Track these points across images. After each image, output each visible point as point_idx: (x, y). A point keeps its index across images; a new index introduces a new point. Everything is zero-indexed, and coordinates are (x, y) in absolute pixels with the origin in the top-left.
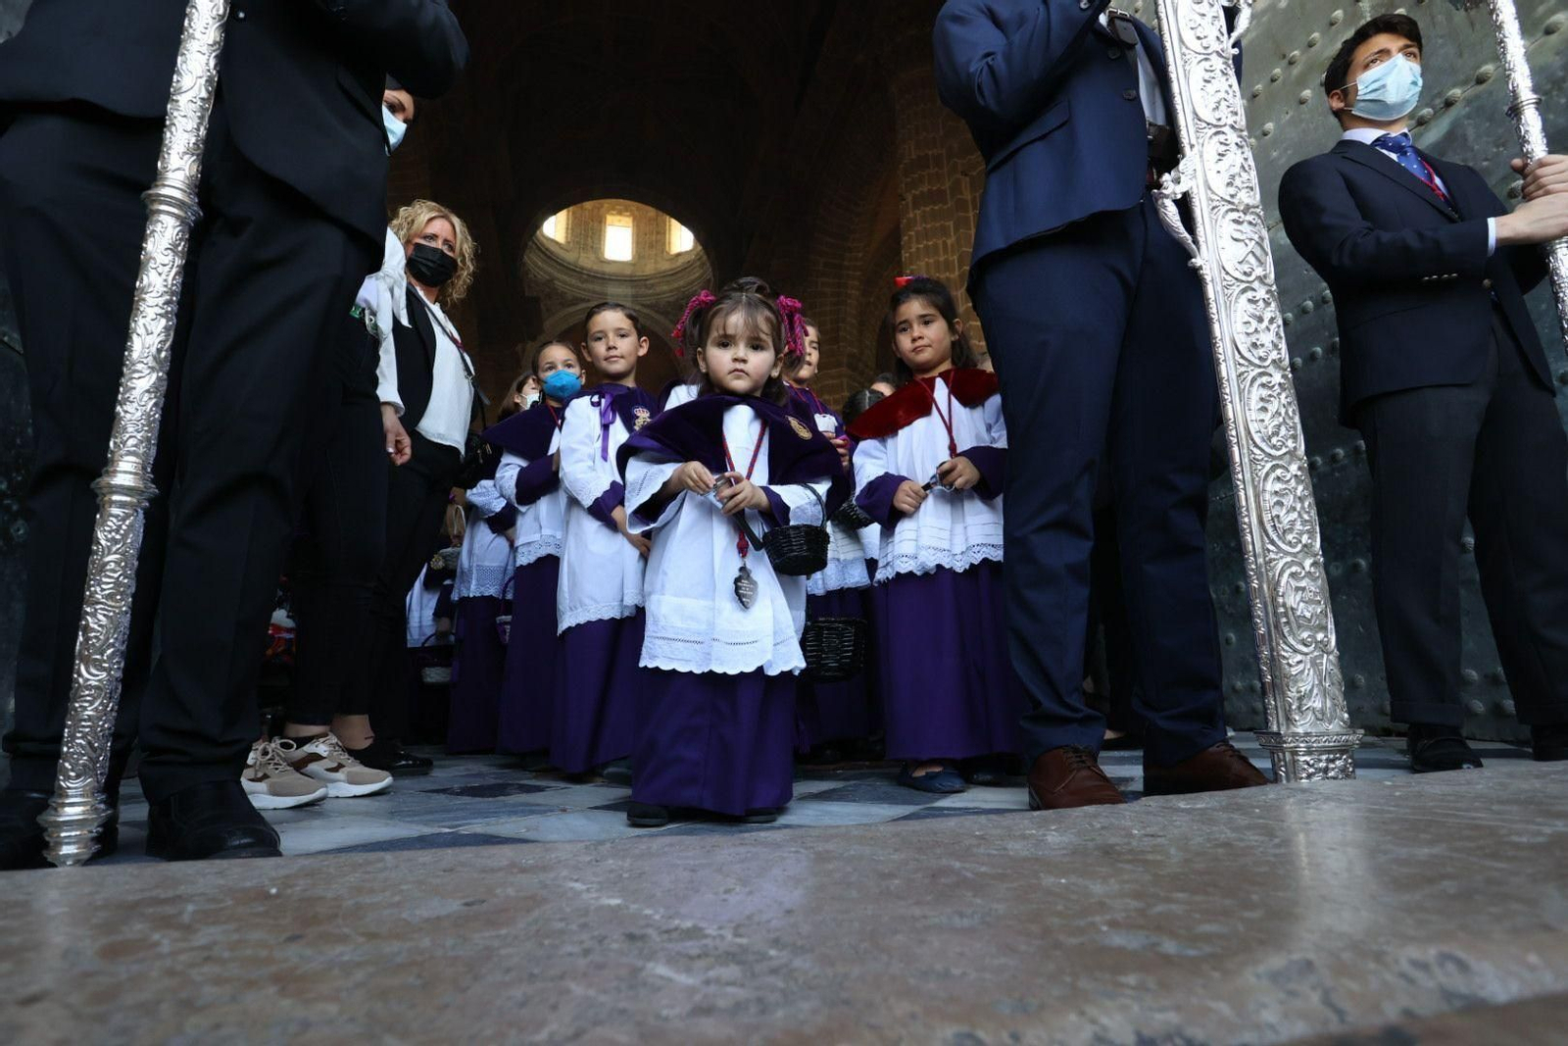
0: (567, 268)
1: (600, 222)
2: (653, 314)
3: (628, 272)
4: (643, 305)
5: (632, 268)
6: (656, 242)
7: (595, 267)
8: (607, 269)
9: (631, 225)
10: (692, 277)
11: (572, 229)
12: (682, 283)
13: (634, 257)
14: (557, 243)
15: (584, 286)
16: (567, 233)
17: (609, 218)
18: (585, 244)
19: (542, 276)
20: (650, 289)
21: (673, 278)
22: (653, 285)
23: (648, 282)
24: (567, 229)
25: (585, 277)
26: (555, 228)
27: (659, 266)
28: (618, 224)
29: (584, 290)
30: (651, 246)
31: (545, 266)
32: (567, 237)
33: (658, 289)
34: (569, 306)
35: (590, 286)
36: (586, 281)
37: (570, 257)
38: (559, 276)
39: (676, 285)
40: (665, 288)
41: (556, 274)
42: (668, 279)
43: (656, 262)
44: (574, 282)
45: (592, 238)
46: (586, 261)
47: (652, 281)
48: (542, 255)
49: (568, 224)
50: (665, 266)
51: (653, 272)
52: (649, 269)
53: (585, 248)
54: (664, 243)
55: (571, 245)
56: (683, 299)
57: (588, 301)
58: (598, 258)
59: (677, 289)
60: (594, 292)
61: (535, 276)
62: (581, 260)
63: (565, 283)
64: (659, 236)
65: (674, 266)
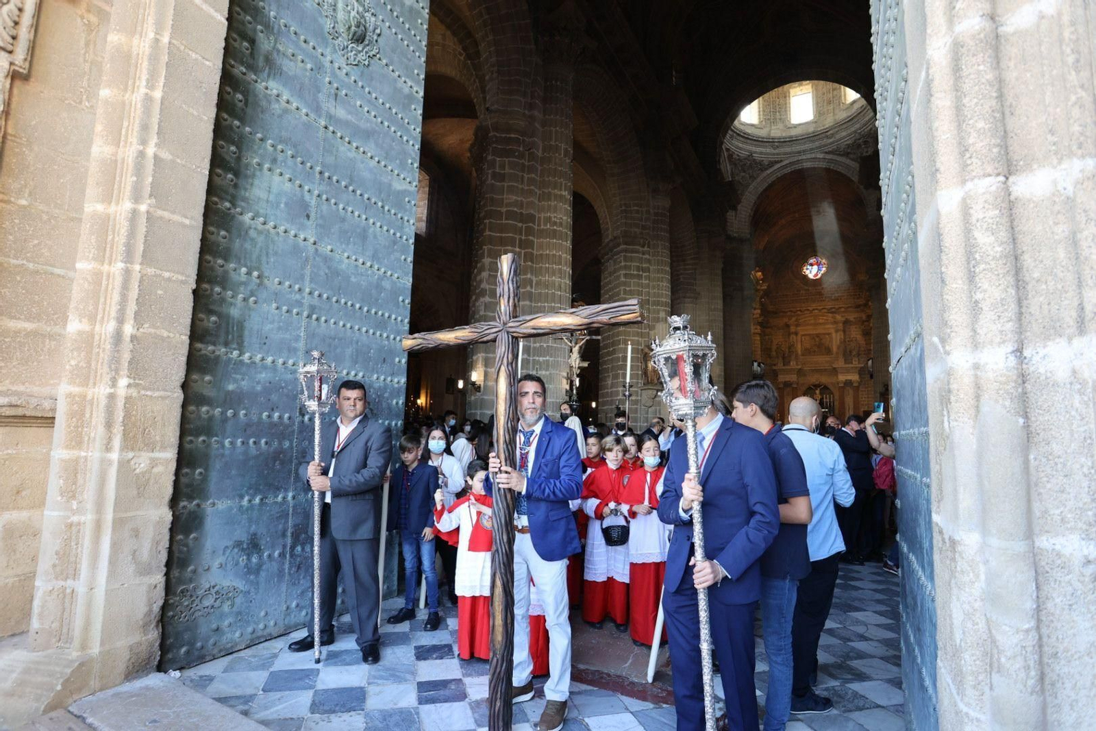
0: (762, 141)
1: (785, 97)
2: (835, 157)
3: (811, 129)
4: (826, 153)
5: (814, 125)
6: (833, 97)
7: (784, 135)
8: (794, 133)
9: (811, 90)
10: (867, 119)
11: (764, 111)
12: (858, 126)
13: (815, 116)
14: (752, 125)
15: (777, 151)
16: (759, 115)
17: (792, 92)
18: (775, 119)
19: (744, 154)
20: (831, 138)
21: (850, 123)
22: (832, 134)
23: (829, 133)
24: (759, 112)
25: (776, 144)
26: (750, 115)
27: (837, 117)
28: (800, 93)
29: (778, 154)
30: (829, 102)
31: (745, 146)
32: (760, 118)
33: (838, 137)
34: (766, 169)
35: (782, 150)
36: (778, 147)
37: (763, 133)
38: (758, 150)
39: (853, 129)
40: (844, 134)
41: (754, 149)
42: (844, 126)
43: (834, 114)
44: (768, 150)
45: (779, 112)
46: (777, 132)
47: (831, 132)
48: (741, 139)
49: (759, 108)
50: (842, 115)
51: (831, 124)
52: (829, 121)
53: (774, 122)
54: (840, 96)
55: (764, 123)
56: (859, 139)
57: (781, 161)
58: (786, 126)
59: (855, 132)
60: (785, 154)
61: (738, 155)
62: (772, 131)
63: (761, 153)
64: (835, 93)
65: (849, 114)
